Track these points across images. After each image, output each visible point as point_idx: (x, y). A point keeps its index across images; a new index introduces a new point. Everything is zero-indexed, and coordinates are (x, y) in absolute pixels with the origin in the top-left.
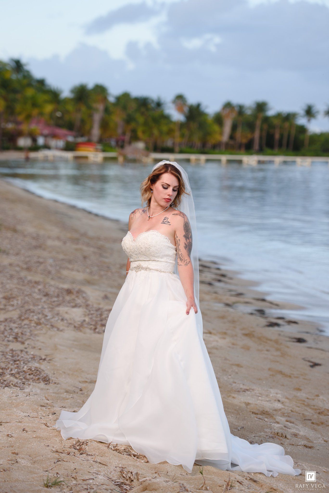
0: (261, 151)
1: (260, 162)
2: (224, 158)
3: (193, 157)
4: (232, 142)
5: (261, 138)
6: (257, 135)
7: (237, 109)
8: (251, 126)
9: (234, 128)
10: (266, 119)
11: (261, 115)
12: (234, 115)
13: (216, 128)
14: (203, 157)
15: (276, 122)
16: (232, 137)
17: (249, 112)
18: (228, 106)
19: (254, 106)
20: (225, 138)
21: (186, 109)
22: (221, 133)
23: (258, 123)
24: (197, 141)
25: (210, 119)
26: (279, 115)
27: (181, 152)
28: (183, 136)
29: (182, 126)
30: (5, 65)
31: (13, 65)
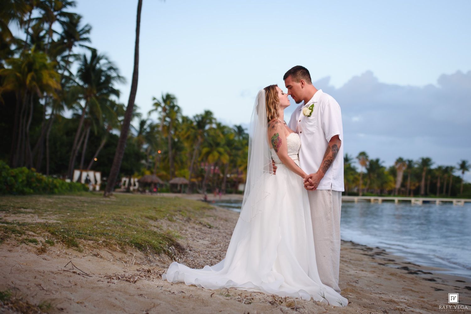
0: (426, 195)
1: (424, 202)
2: (396, 199)
3: (372, 198)
4: (403, 189)
5: (426, 186)
6: (423, 183)
7: (407, 163)
8: (418, 176)
9: (405, 178)
10: (430, 171)
11: (425, 168)
12: (404, 168)
13: (391, 178)
14: (380, 199)
15: (437, 173)
16: (403, 185)
17: (416, 166)
18: (400, 161)
19: (420, 161)
20: (398, 186)
21: (368, 163)
22: (395, 182)
23: (424, 174)
24: (376, 187)
25: (386, 171)
26: (440, 168)
27: (363, 195)
28: (365, 184)
29: (364, 176)
30: (230, 129)
31: (236, 129)
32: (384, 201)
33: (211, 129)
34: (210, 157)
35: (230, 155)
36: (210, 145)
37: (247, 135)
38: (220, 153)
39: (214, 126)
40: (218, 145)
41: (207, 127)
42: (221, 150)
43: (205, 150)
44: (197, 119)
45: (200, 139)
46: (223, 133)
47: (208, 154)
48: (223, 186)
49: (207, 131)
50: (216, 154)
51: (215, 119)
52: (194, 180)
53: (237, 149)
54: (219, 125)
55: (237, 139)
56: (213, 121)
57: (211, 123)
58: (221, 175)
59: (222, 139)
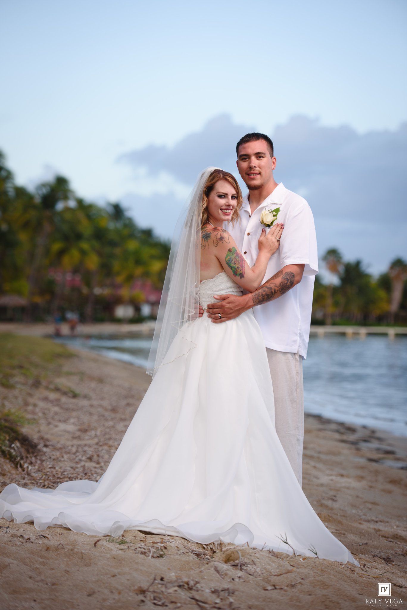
2: (392, 331)
3: (349, 330)
4: (403, 313)
13: (382, 294)
14: (363, 331)
16: (404, 306)
18: (398, 263)
20: (394, 307)
21: (341, 269)
22: (389, 301)
24: (355, 310)
25: (374, 282)
27: (334, 324)
28: (336, 304)
29: (335, 290)
30: (99, 210)
31: (110, 210)
32: (370, 334)
33: (67, 209)
34: (66, 260)
35: (100, 254)
36: (66, 238)
37: (130, 220)
38: (83, 253)
39: (72, 204)
40: (79, 237)
41: (60, 206)
42: (85, 245)
43: (57, 246)
44: (40, 192)
45: (47, 227)
46: (89, 217)
47: (61, 253)
48: (89, 310)
49: (61, 214)
50: (75, 254)
51: (72, 192)
52: (38, 300)
53: (113, 244)
54: (80, 202)
55: (112, 225)
56: (70, 195)
57: (66, 198)
58: (85, 290)
59: (86, 228)
